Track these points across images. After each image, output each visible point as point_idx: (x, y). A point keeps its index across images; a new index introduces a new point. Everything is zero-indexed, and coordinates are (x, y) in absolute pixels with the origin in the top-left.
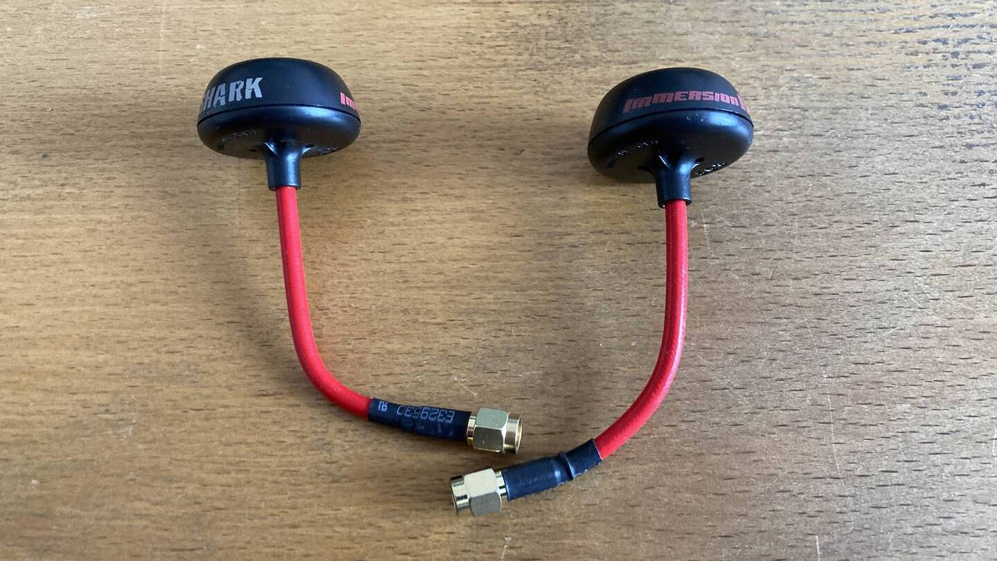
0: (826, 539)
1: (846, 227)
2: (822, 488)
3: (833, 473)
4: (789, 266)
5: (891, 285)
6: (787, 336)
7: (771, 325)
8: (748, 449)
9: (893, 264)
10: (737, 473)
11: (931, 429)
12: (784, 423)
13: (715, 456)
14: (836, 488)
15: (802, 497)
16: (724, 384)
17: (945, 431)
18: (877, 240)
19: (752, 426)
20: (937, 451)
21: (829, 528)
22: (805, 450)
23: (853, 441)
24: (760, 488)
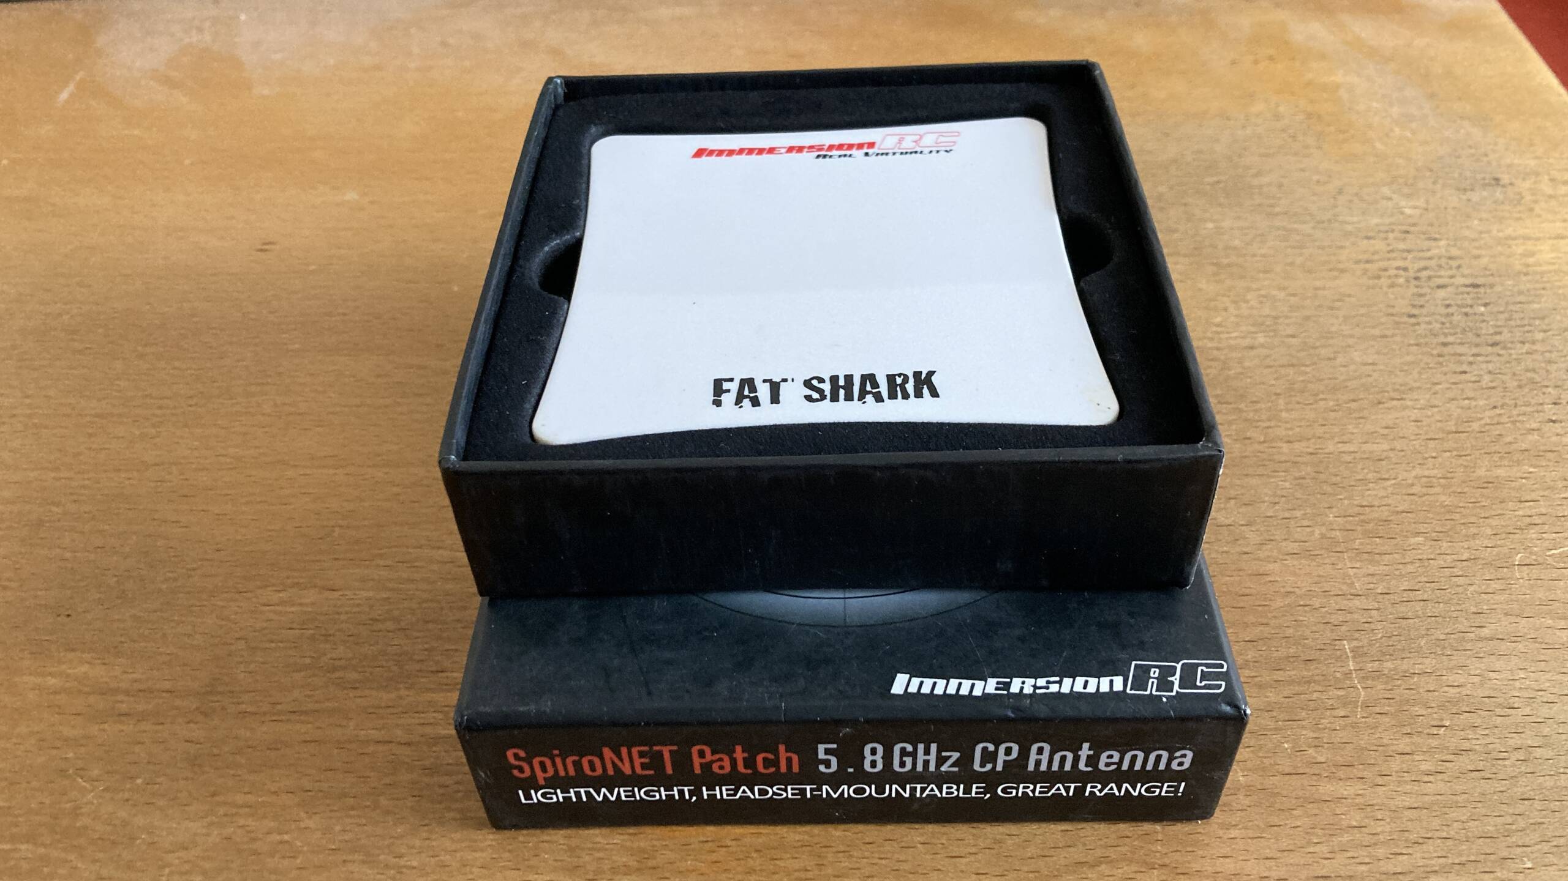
0: (1355, 643)
1: (1331, 403)
2: (1343, 603)
3: (1353, 591)
4: (1281, 432)
5: (1386, 446)
6: (1287, 485)
7: (1269, 476)
8: (1261, 572)
9: (1386, 431)
10: (1253, 591)
11: (1448, 557)
12: (1295, 552)
13: (1228, 578)
14: (1357, 602)
15: (1324, 610)
16: (1227, 522)
17: (1464, 558)
18: (1365, 413)
19: (1261, 554)
20: (1458, 574)
21: (1357, 635)
22: (1321, 573)
23: (1370, 567)
24: (1279, 603)
